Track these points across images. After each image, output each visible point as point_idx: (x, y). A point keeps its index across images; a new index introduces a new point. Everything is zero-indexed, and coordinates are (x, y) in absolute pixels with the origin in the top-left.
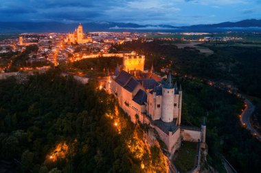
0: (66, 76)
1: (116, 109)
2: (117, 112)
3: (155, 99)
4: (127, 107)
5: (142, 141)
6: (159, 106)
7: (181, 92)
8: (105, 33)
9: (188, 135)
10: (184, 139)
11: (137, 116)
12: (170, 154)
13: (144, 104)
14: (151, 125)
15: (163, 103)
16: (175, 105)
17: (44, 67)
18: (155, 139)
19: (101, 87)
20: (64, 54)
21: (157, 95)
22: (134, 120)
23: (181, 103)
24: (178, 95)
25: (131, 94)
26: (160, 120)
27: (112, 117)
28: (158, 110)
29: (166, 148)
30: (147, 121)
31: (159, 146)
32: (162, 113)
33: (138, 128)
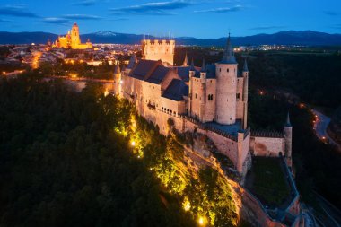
0: (51, 82)
1: (133, 120)
2: (134, 126)
3: (204, 85)
4: (152, 112)
5: (181, 164)
6: (211, 98)
7: (246, 73)
8: (109, 45)
9: (262, 146)
10: (256, 153)
11: (171, 122)
12: (241, 177)
13: (182, 99)
14: (199, 130)
15: (218, 91)
16: (238, 96)
17: (17, 72)
18: (208, 153)
19: (106, 93)
20: (50, 57)
21: (208, 77)
22: (165, 130)
23: (246, 93)
24: (241, 79)
25: (159, 86)
26: (214, 122)
27: (125, 134)
28: (210, 105)
29: (233, 166)
30: (191, 125)
31: (216, 165)
32: (216, 109)
33: (174, 142)
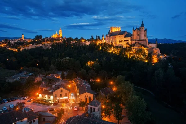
3: (137, 32)
4: (120, 43)
6: (139, 35)
9: (151, 46)
11: (128, 43)
13: (131, 37)
15: (140, 33)
18: (139, 46)
25: (123, 35)
30: (134, 42)
32: (140, 38)
33: (129, 48)
